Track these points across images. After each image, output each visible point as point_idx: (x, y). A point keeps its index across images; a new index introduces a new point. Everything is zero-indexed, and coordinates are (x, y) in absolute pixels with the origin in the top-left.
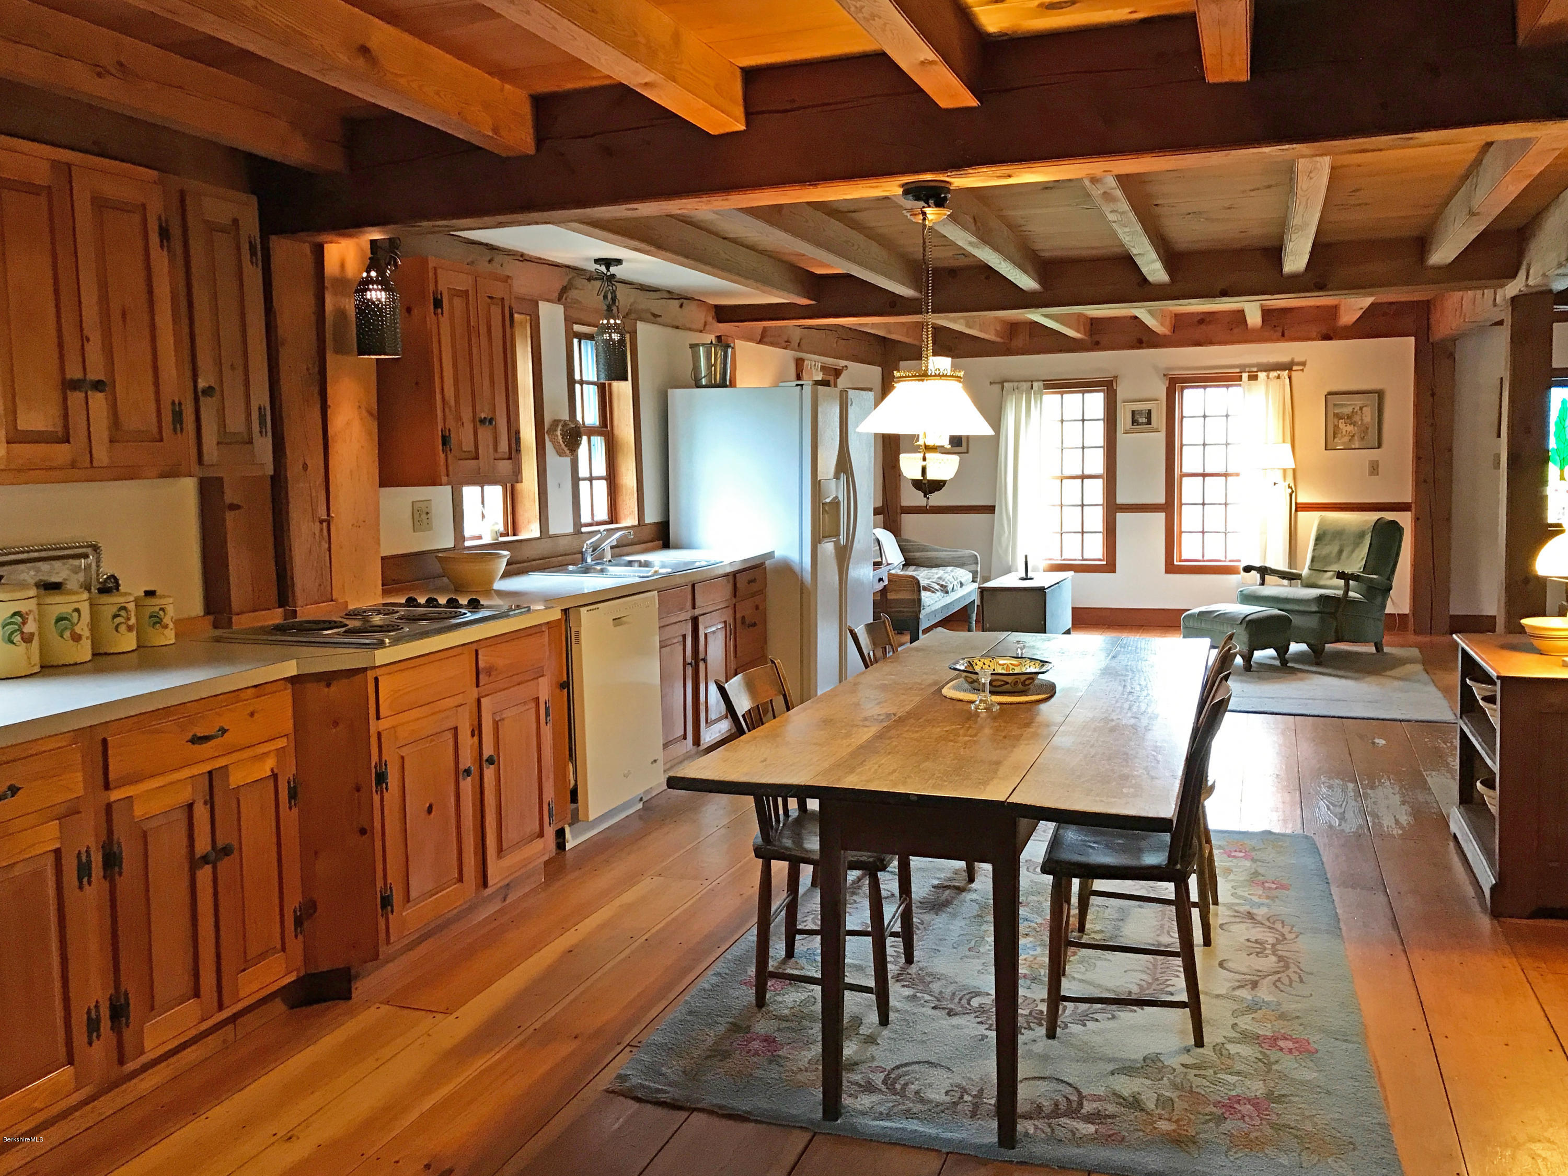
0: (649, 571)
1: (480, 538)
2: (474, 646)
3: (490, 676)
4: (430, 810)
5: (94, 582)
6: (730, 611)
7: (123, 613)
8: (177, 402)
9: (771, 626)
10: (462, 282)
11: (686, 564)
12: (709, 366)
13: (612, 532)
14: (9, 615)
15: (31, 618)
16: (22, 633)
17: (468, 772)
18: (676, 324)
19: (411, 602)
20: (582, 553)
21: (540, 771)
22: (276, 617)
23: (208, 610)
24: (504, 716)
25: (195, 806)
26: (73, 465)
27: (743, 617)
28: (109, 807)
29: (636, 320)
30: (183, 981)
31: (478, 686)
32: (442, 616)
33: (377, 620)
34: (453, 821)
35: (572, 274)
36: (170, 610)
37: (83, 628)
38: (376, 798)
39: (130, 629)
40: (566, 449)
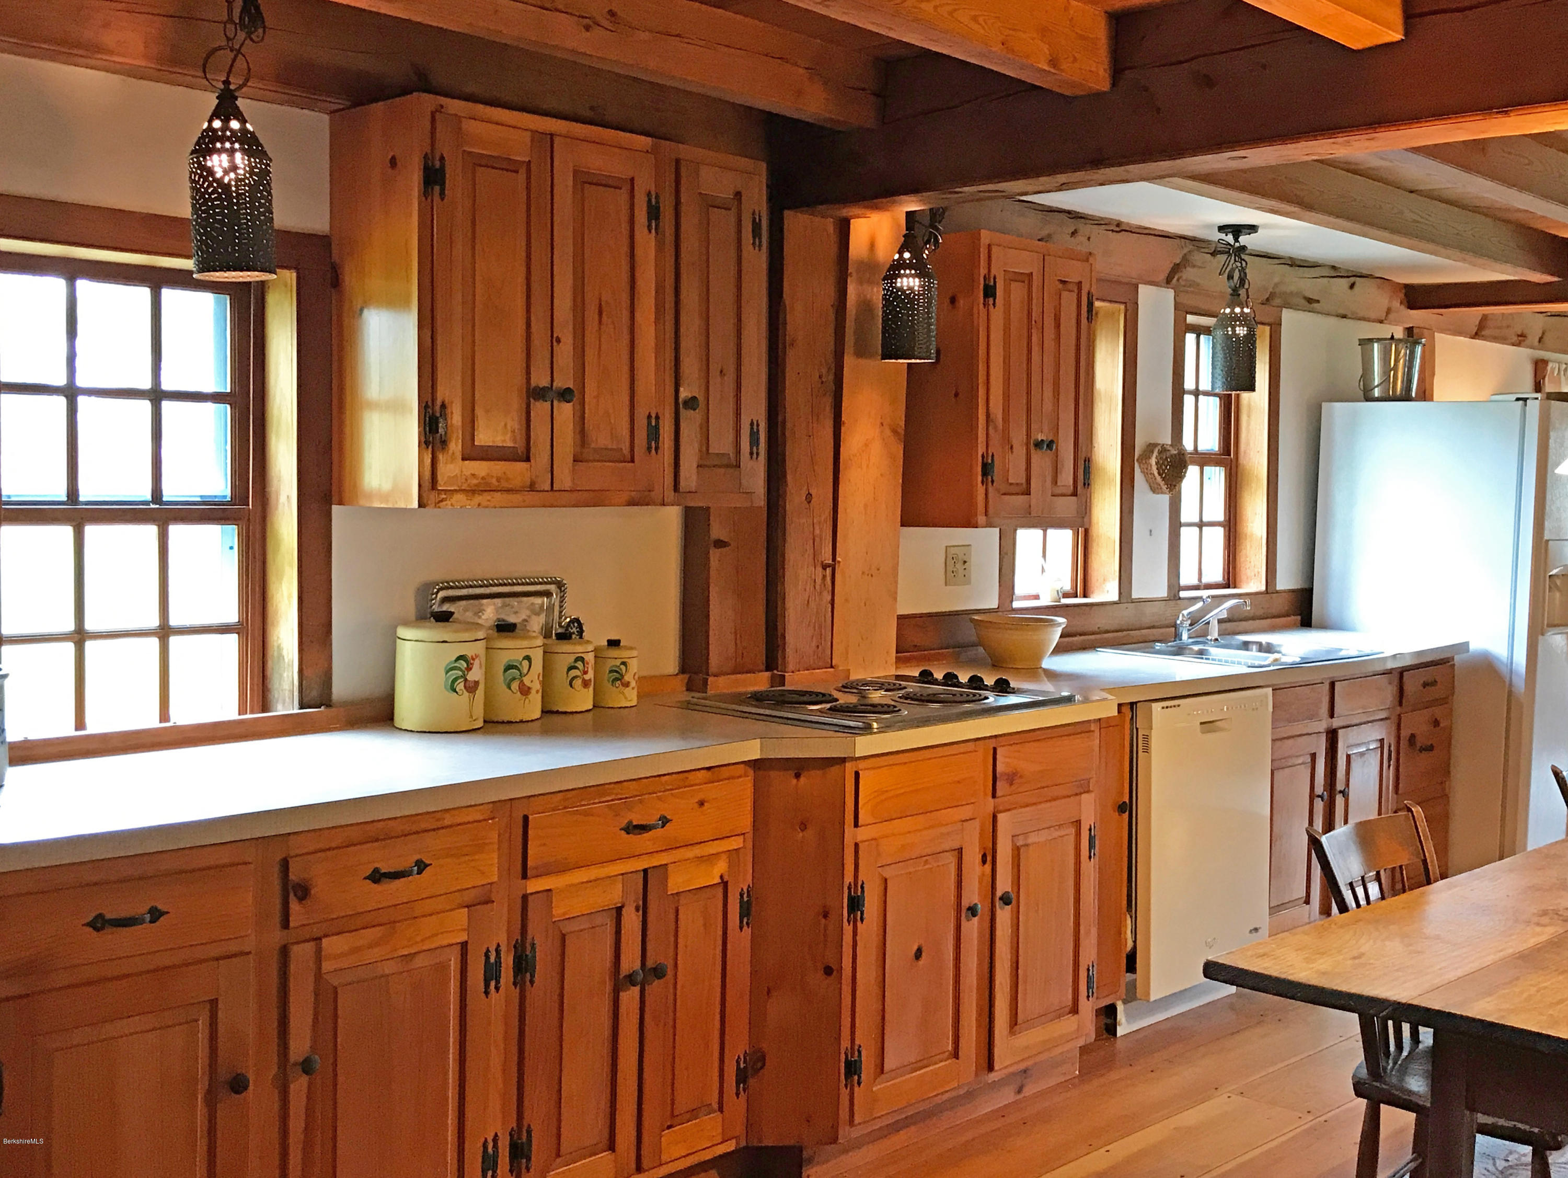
0: (1266, 658)
1: (1037, 597)
2: (992, 744)
3: (1011, 784)
4: (918, 954)
5: (556, 626)
6: (1391, 726)
7: (579, 664)
8: (654, 416)
9: (1458, 751)
10: (1025, 263)
11: (1328, 652)
12: (1387, 370)
13: (1224, 599)
14: (454, 659)
15: (477, 662)
16: (466, 680)
17: (972, 911)
18: (1342, 312)
19: (926, 677)
20: (1175, 626)
21: (1077, 924)
22: (760, 682)
23: (683, 670)
24: (1030, 841)
25: (624, 911)
26: (532, 487)
27: (1413, 737)
28: (525, 898)
29: (1281, 307)
30: (596, 1130)
31: (994, 796)
32: (956, 699)
33: (877, 696)
34: (951, 974)
35: (1190, 247)
36: (634, 666)
37: (533, 680)
38: (848, 929)
39: (586, 684)
40: (1162, 483)
